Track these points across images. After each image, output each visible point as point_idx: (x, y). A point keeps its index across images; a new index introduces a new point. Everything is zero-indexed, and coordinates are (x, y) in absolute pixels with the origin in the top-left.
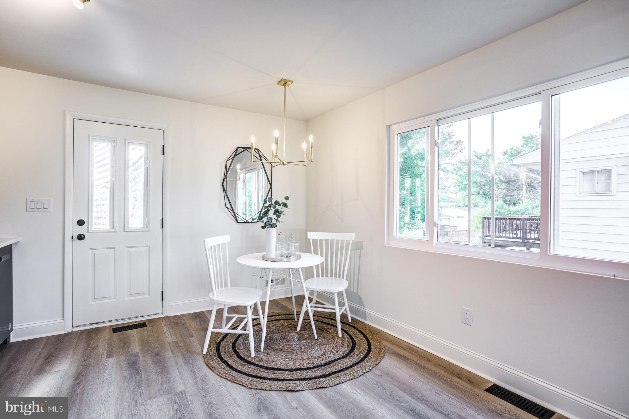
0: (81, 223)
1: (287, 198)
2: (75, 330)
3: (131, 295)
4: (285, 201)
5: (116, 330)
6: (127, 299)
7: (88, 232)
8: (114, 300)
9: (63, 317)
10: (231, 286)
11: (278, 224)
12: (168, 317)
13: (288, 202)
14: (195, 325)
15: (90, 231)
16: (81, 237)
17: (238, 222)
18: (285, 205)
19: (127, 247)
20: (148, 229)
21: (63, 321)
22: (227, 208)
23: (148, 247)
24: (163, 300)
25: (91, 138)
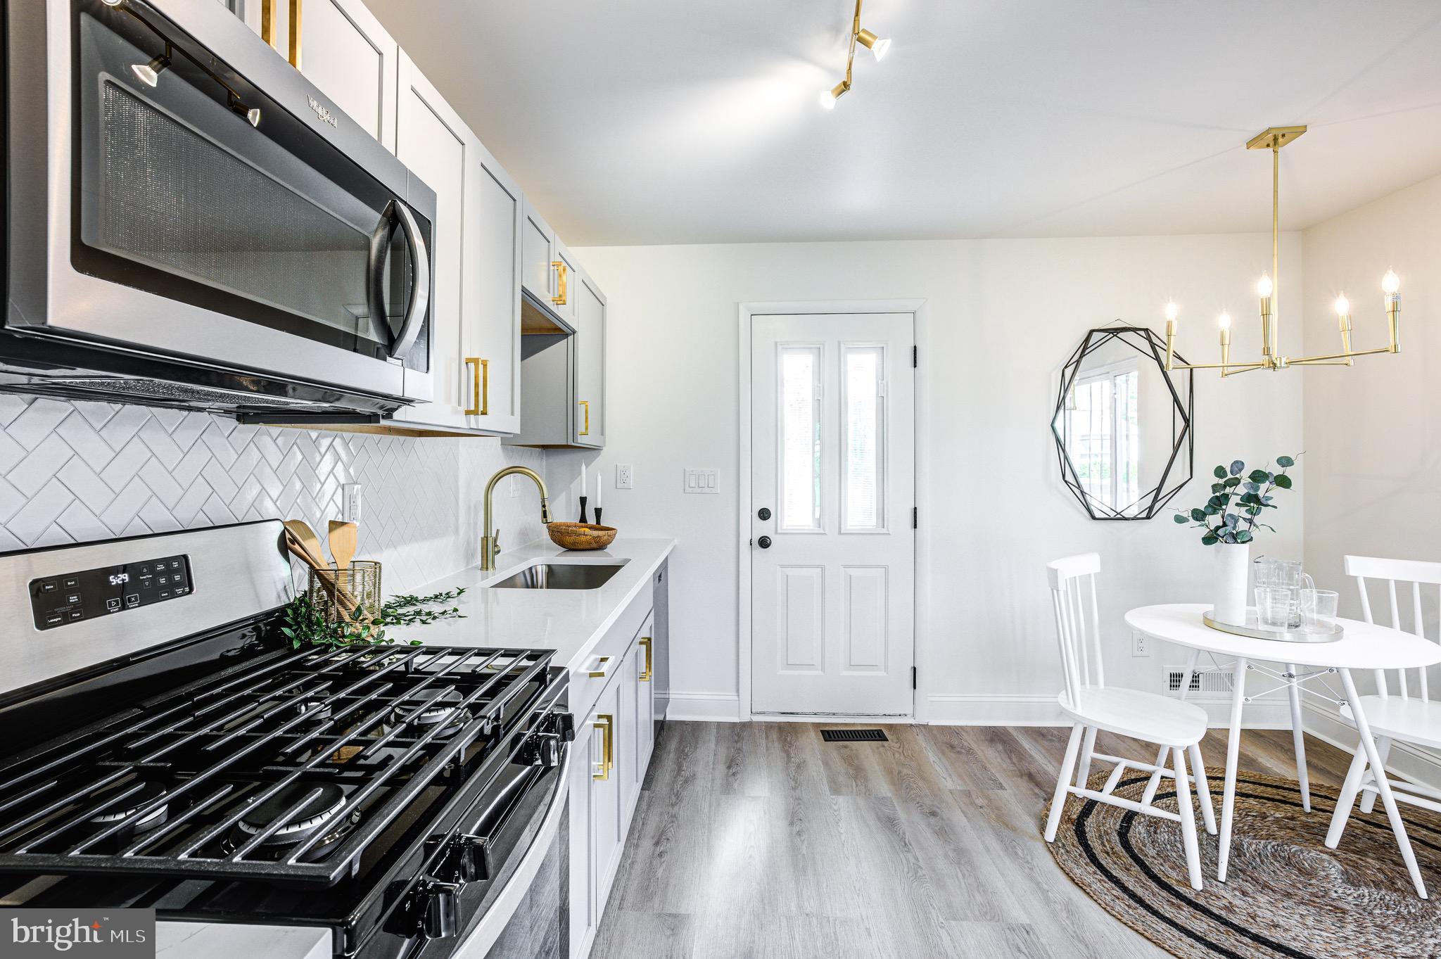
0: (764, 514)
1: (1285, 462)
2: (756, 718)
3: (852, 666)
4: (1277, 470)
5: (830, 735)
6: (845, 673)
7: (776, 533)
8: (821, 673)
9: (738, 691)
10: (1106, 684)
11: (1255, 533)
12: (926, 726)
13: (1289, 472)
14: (996, 758)
15: (779, 531)
16: (764, 543)
17: (1094, 518)
18: (1283, 482)
19: (845, 567)
20: (885, 531)
21: (736, 698)
22: (1066, 482)
23: (886, 568)
24: (915, 687)
25: (780, 348)
